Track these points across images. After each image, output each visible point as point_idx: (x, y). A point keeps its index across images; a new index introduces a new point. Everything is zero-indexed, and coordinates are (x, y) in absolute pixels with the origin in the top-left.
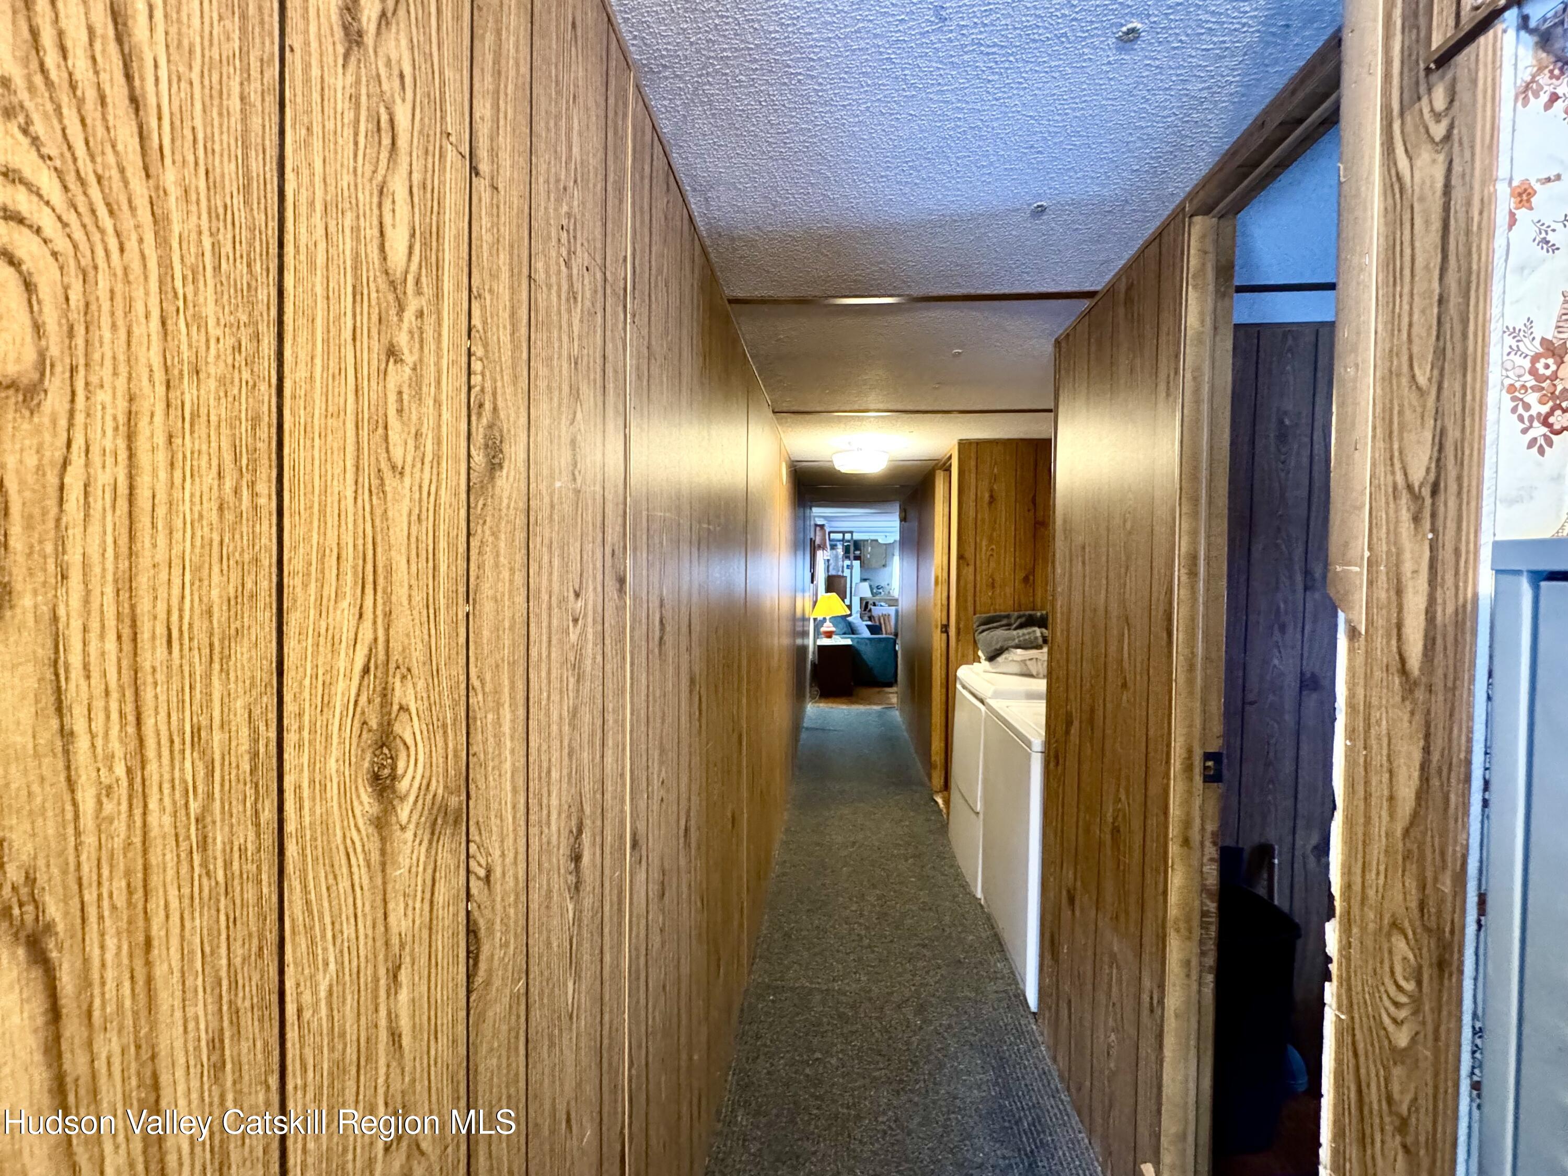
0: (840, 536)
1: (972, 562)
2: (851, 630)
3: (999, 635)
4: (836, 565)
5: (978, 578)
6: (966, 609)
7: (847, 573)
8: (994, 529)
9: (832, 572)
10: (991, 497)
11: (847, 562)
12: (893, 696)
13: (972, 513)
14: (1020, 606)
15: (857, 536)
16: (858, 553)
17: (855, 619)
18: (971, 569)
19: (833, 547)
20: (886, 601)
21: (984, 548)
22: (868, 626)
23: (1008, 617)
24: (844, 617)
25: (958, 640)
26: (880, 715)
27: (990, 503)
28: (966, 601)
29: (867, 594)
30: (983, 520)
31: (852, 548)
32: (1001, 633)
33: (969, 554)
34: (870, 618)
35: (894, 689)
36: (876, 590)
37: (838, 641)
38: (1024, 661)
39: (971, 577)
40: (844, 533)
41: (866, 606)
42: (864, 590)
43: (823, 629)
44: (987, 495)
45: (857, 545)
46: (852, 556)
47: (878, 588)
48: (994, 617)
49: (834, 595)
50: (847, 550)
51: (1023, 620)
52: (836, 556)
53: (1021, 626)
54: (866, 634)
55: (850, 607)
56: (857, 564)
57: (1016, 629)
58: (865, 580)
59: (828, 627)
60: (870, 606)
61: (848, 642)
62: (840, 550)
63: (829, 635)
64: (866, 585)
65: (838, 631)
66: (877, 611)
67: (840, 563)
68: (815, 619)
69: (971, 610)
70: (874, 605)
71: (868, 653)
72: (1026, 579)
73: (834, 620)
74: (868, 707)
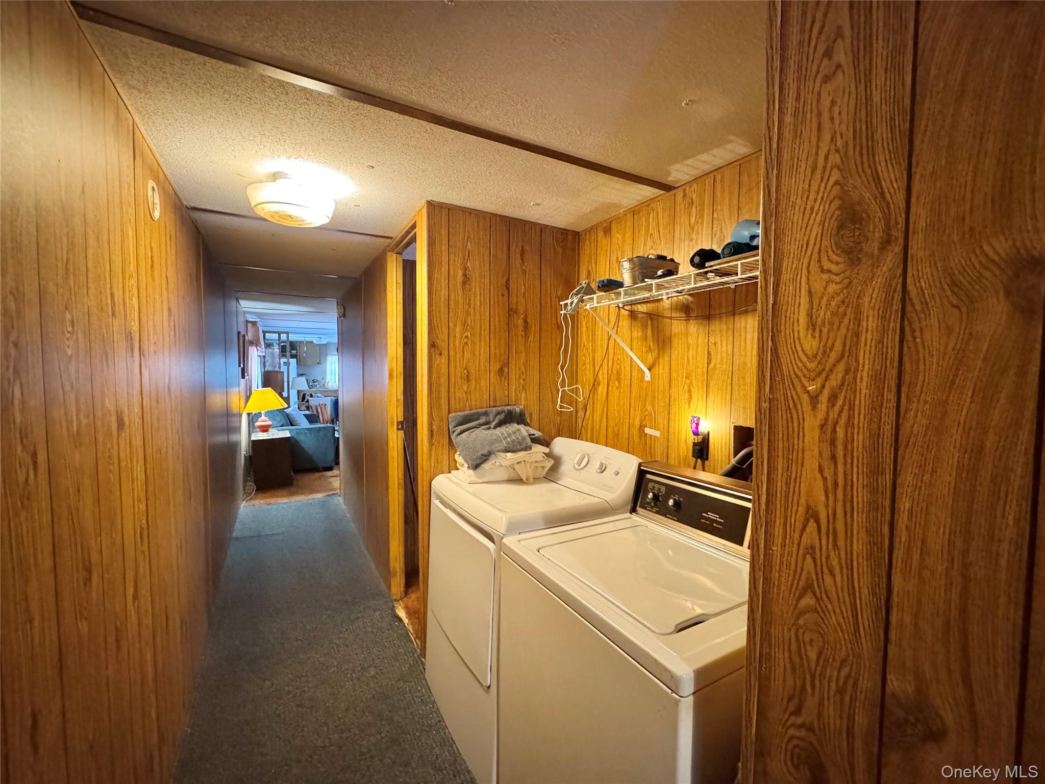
0: (276, 336)
1: (445, 352)
2: (290, 422)
3: (481, 436)
4: (273, 361)
5: (452, 370)
6: (439, 406)
7: (284, 369)
8: (468, 313)
9: (268, 368)
10: (465, 275)
11: (283, 360)
12: (337, 479)
13: (444, 293)
14: (495, 400)
15: (293, 338)
16: (294, 352)
17: (293, 410)
18: (444, 359)
19: (268, 345)
20: (321, 392)
21: (458, 335)
22: (306, 416)
23: (486, 414)
24: (282, 411)
25: (431, 444)
26: (323, 504)
27: (464, 283)
28: (439, 398)
29: (304, 387)
30: (457, 303)
31: (288, 348)
32: (482, 434)
33: (442, 343)
34: (308, 408)
35: (335, 472)
36: (312, 383)
37: (276, 434)
38: (512, 467)
39: (444, 370)
40: (279, 333)
41: (303, 397)
42: (302, 384)
43: (258, 424)
44: (460, 273)
45: (293, 345)
46: (288, 354)
47: (314, 381)
48: (471, 415)
49: (269, 389)
50: (283, 350)
51: (502, 416)
52: (273, 355)
53: (500, 424)
54: (305, 424)
55: (287, 400)
56: (293, 361)
57: (495, 427)
58: (302, 375)
59: (263, 421)
60: (307, 397)
61: (287, 434)
62: (277, 350)
63: (265, 429)
64: (303, 379)
65: (275, 424)
66: (313, 402)
67: (277, 360)
68: (249, 414)
69: (445, 407)
70: (311, 396)
71: (308, 443)
72: (501, 371)
73: (270, 414)
74: (311, 496)
